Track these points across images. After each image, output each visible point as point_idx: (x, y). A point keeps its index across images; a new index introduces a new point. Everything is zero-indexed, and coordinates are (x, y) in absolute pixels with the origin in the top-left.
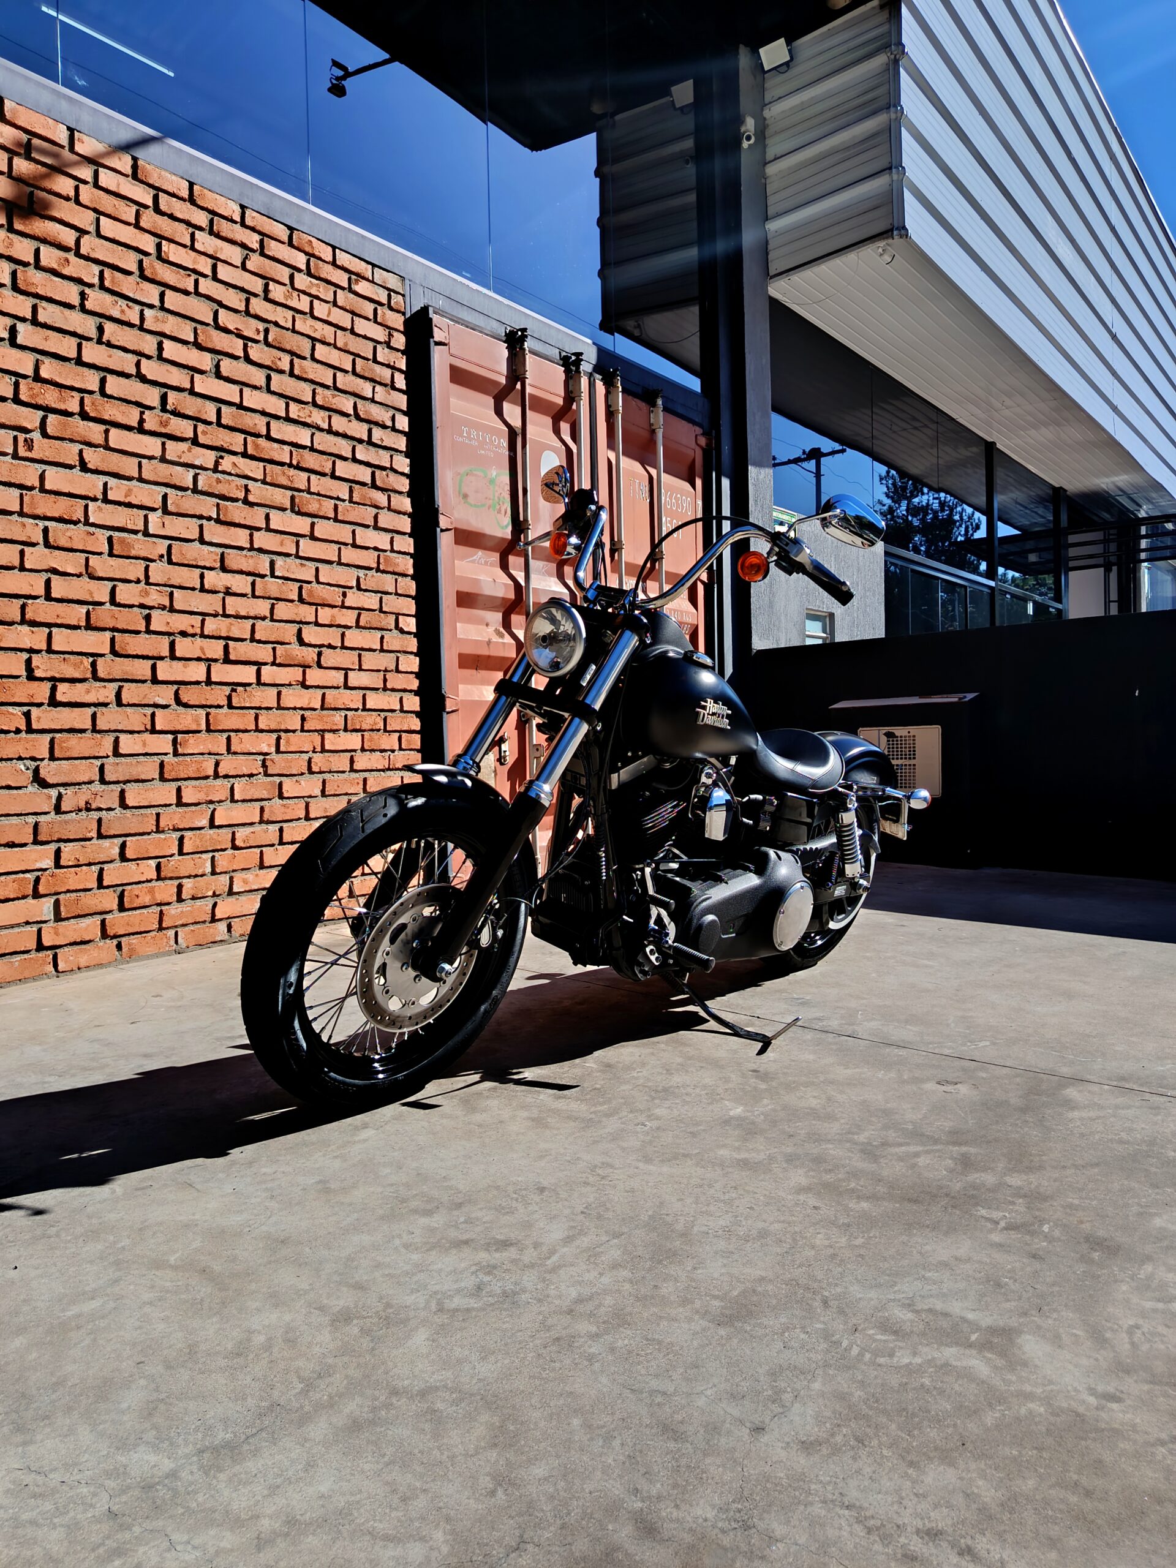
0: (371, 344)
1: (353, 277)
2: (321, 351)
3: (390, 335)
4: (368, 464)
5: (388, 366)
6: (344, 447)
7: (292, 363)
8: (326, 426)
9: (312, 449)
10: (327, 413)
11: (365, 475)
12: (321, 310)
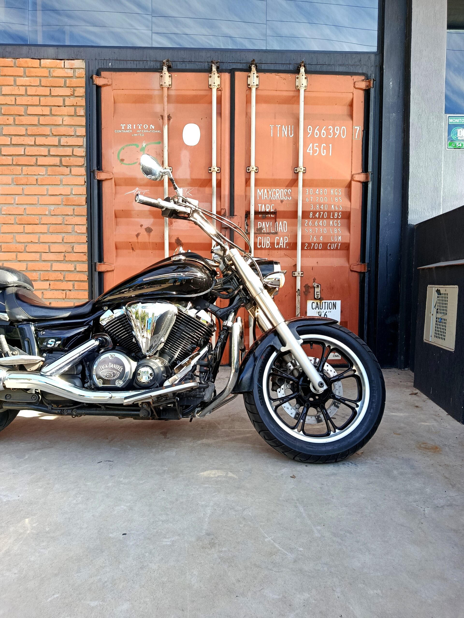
0: (61, 99)
1: (52, 70)
2: (31, 110)
3: (74, 90)
4: (57, 156)
5: (73, 106)
6: (44, 151)
7: (14, 119)
8: (33, 143)
9: (24, 155)
10: (34, 138)
11: (56, 161)
12: (31, 91)
